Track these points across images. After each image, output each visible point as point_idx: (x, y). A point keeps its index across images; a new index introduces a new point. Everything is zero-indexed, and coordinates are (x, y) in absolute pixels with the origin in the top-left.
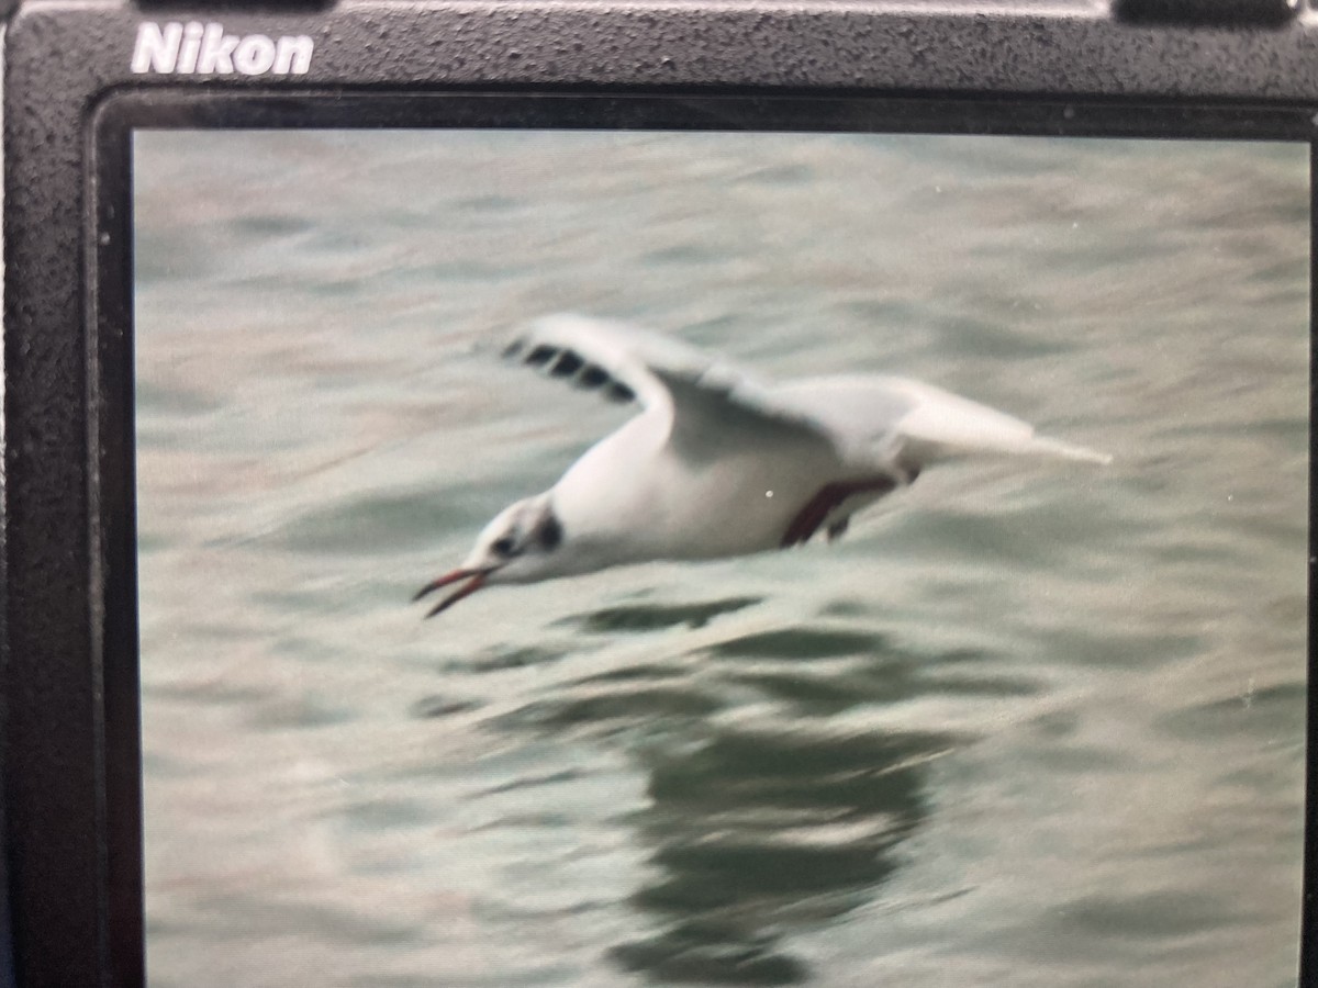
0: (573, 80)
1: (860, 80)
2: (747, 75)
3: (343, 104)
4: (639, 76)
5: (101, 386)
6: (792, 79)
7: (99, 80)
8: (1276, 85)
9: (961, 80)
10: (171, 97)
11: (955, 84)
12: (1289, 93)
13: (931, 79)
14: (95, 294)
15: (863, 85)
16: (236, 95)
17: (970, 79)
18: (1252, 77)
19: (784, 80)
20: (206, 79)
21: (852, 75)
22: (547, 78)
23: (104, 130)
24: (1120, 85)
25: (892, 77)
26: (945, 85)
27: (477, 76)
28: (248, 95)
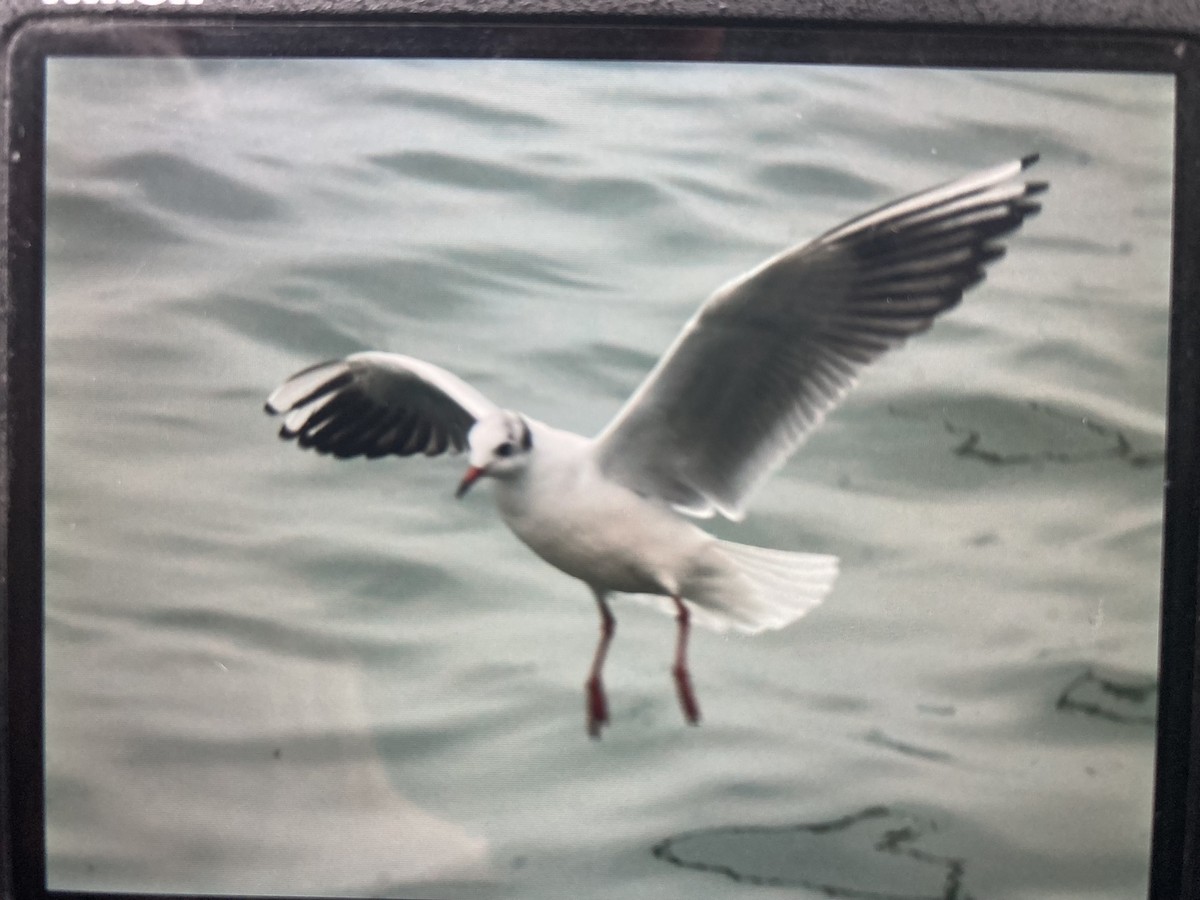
0: (449, 10)
1: (723, 10)
2: (616, 5)
3: (235, 34)
4: (511, 6)
5: (9, 293)
6: (658, 9)
7: (14, 11)
8: (1139, 16)
9: (823, 10)
10: (77, 26)
11: (817, 14)
12: (1151, 24)
13: (794, 9)
14: (6, 207)
15: (727, 14)
16: (137, 24)
17: (833, 9)
18: (1114, 8)
19: (650, 9)
20: (111, 9)
21: (716, 5)
22: (424, 9)
23: (18, 57)
24: (981, 15)
25: (755, 7)
26: (806, 15)
27: (359, 7)
28: (146, 24)
